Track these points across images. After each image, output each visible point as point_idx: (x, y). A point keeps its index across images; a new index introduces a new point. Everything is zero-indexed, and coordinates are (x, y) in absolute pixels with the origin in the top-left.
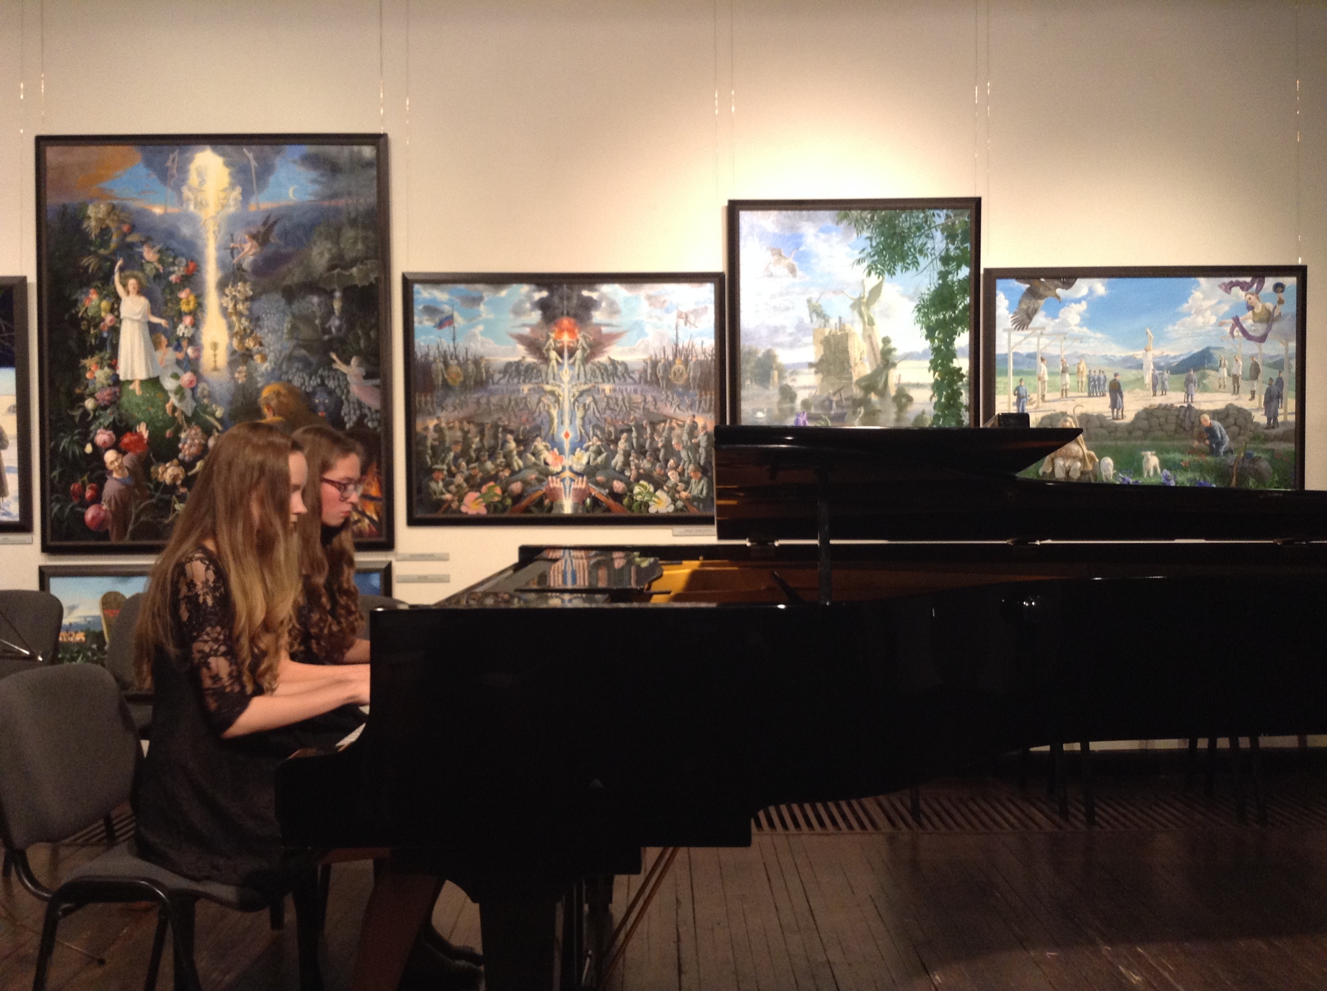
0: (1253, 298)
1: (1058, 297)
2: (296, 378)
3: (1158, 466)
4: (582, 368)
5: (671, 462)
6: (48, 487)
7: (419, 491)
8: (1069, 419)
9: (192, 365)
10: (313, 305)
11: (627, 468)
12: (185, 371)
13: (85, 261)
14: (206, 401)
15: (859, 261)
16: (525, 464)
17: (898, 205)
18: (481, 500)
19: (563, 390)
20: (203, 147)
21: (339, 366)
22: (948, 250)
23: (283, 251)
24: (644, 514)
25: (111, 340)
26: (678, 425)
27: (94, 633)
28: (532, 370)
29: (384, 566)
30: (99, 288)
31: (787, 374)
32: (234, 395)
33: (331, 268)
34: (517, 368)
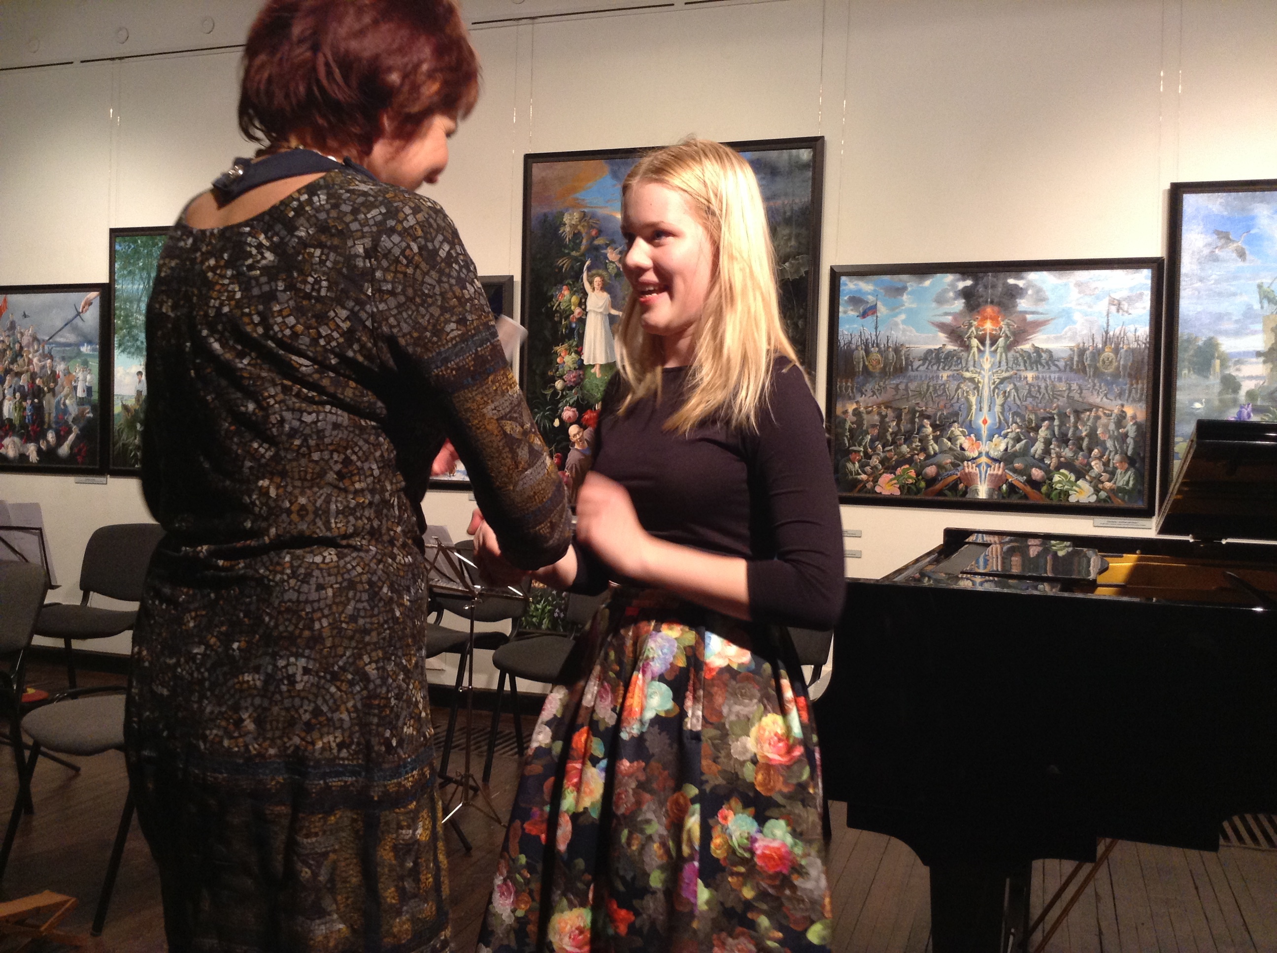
4: (1004, 355)
5: (1096, 450)
11: (1047, 456)
13: (560, 262)
16: (940, 448)
18: (895, 481)
19: (983, 377)
24: (1064, 503)
26: (1105, 414)
28: (953, 357)
30: (570, 284)
31: (1230, 364)
34: (937, 355)
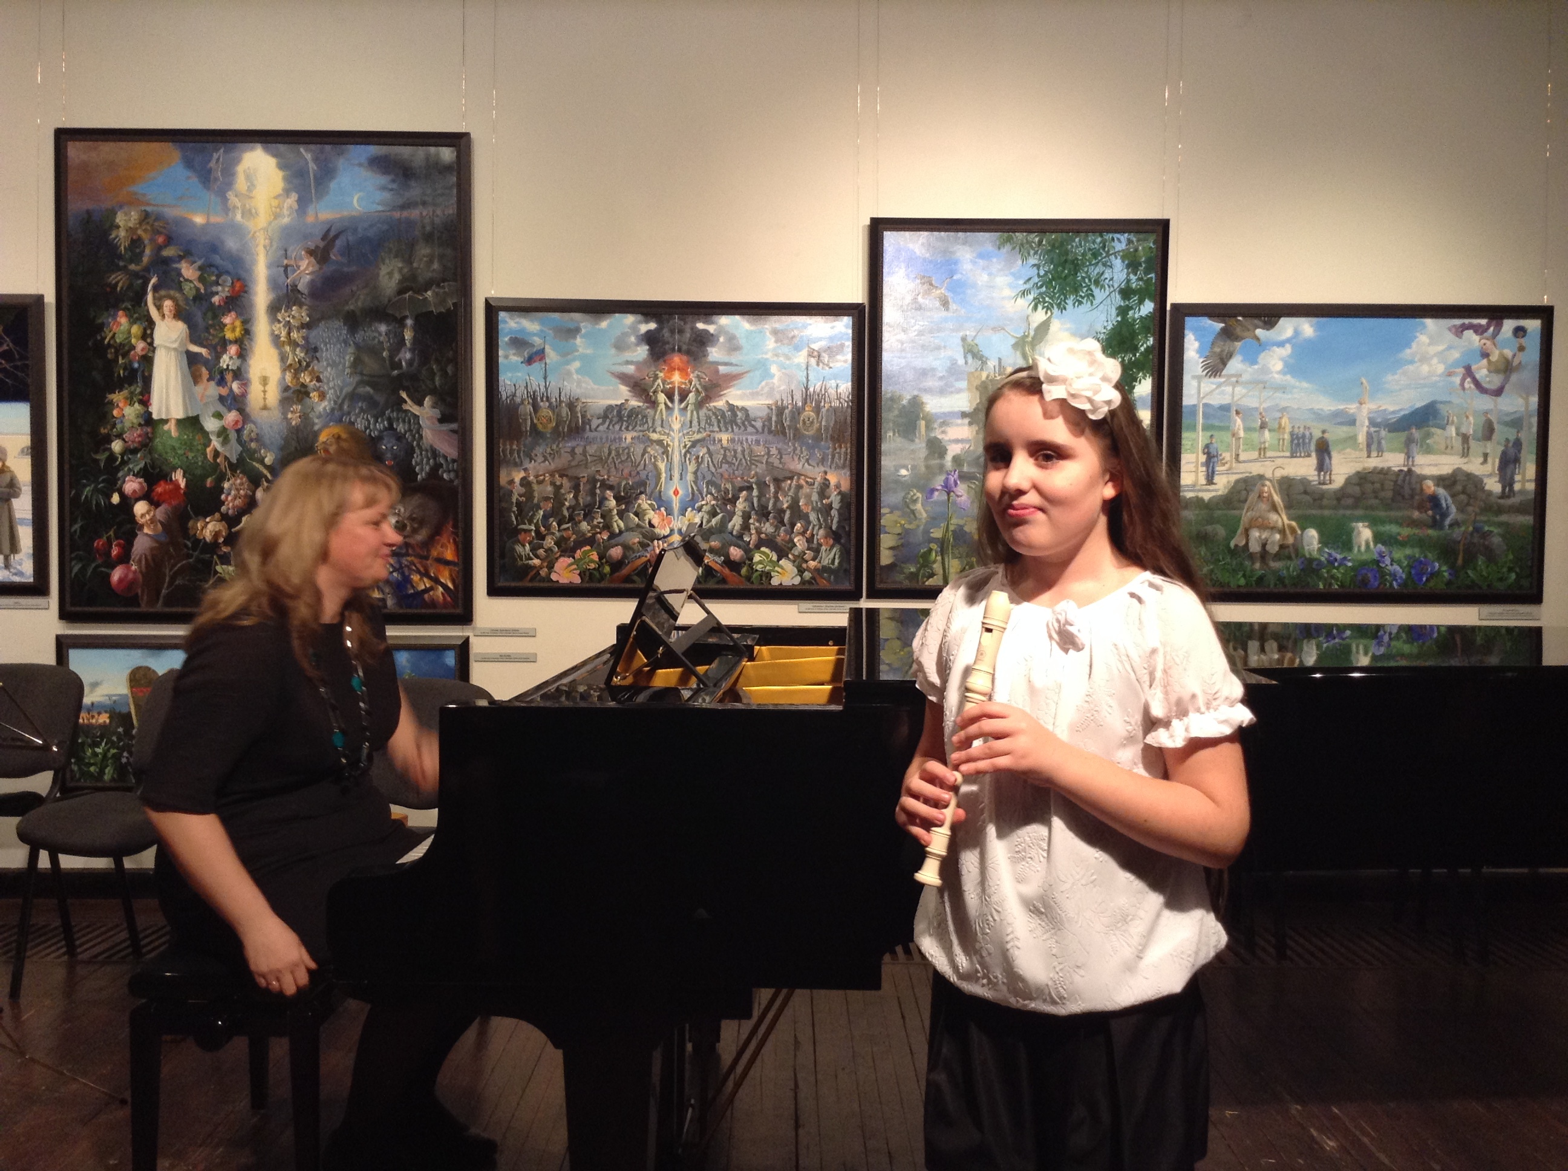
0: (1488, 343)
1: (1258, 339)
2: (359, 420)
3: (1371, 539)
4: (695, 413)
5: (799, 525)
6: (67, 542)
7: (502, 556)
8: (1268, 483)
9: (237, 402)
10: (380, 334)
11: (746, 533)
12: (230, 410)
13: (113, 278)
14: (253, 445)
15: (1024, 293)
16: (626, 525)
17: (1071, 227)
18: (575, 567)
19: (674, 438)
20: (251, 145)
21: (410, 406)
22: (1128, 281)
23: (346, 269)
24: (765, 587)
25: (143, 371)
26: (807, 482)
27: (120, 713)
28: (637, 416)
29: (460, 643)
30: (128, 309)
31: (936, 426)
32: (286, 440)
33: (401, 292)
34: (619, 412)
